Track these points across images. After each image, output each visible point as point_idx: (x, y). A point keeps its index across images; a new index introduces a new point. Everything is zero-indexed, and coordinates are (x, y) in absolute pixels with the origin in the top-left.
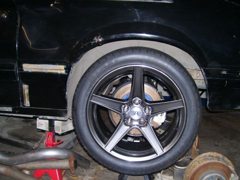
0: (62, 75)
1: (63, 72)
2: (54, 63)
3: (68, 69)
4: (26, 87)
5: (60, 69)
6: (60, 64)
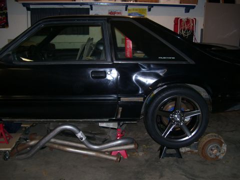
0: (141, 102)
3: (144, 99)
4: (120, 109)
5: (140, 99)
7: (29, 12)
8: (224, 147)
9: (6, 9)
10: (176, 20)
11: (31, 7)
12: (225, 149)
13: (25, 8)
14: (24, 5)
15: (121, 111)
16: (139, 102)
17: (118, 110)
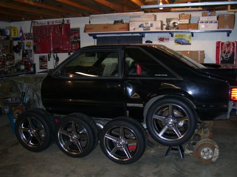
0: (142, 108)
1: (142, 106)
2: (139, 103)
3: (144, 105)
4: (128, 112)
5: (141, 105)
6: (141, 103)
7: (96, 40)
8: (217, 151)
9: (79, 38)
10: (218, 43)
11: (97, 36)
12: (218, 153)
13: (92, 37)
14: (90, 35)
15: (128, 113)
16: (139, 107)
17: (126, 113)
